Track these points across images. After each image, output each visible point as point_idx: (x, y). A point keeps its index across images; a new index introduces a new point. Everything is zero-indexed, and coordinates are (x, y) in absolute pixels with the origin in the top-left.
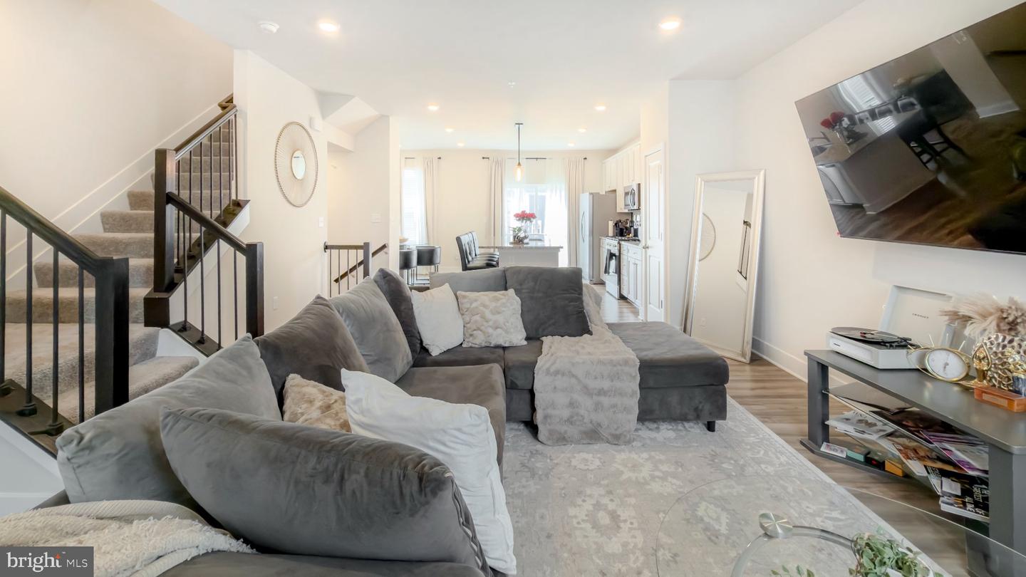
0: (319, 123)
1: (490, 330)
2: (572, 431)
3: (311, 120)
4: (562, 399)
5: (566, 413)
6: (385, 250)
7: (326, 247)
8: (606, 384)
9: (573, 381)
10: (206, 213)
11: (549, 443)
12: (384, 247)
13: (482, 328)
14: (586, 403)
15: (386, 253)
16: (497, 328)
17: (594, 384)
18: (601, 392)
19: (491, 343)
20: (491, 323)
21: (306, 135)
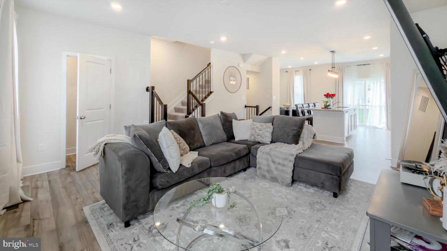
0: (242, 65)
1: (256, 136)
2: (268, 175)
3: (238, 64)
4: (265, 162)
5: (266, 168)
6: (271, 109)
7: (246, 107)
8: (281, 161)
9: (269, 157)
10: (197, 96)
11: (260, 177)
12: (270, 108)
13: (254, 135)
14: (273, 166)
15: (271, 110)
16: (258, 136)
17: (277, 160)
18: (279, 164)
19: (256, 140)
20: (257, 134)
21: (238, 71)
